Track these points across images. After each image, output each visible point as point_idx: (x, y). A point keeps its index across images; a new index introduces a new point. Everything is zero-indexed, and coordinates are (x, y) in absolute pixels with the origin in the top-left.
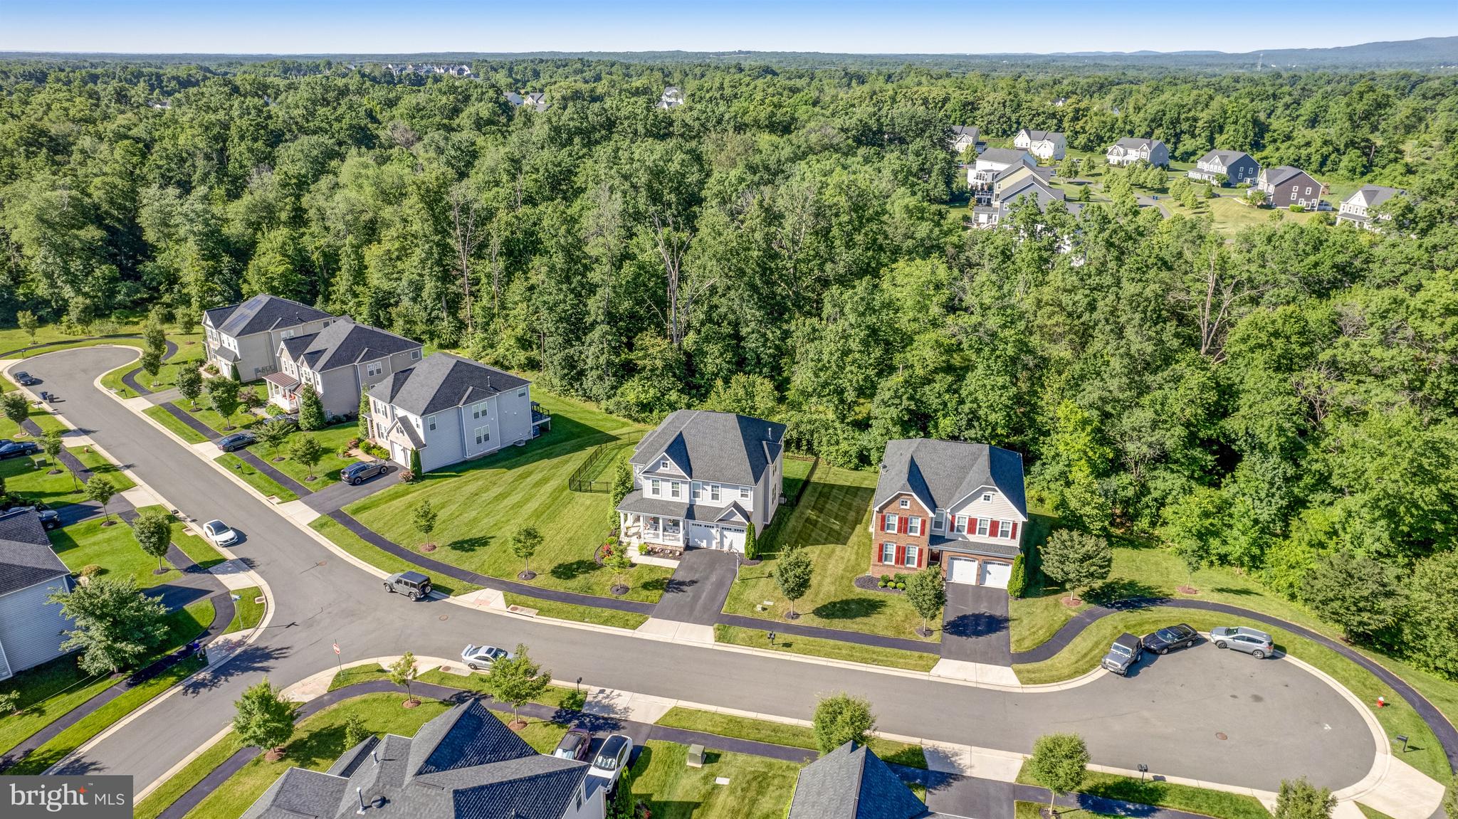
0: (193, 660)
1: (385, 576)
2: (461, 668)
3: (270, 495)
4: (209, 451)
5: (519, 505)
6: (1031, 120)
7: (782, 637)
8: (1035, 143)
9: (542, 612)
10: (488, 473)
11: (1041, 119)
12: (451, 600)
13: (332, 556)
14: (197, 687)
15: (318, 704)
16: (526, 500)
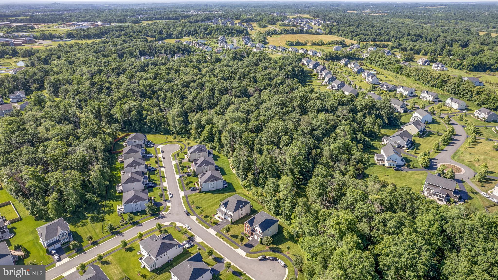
0: (158, 215)
1: (185, 209)
2: (184, 227)
3: (180, 189)
4: (177, 177)
5: (210, 202)
6: (462, 92)
7: (223, 237)
8: (453, 103)
9: (199, 222)
10: (211, 194)
11: (465, 91)
12: (190, 216)
13: (181, 204)
14: (156, 219)
15: (167, 226)
16: (212, 201)
